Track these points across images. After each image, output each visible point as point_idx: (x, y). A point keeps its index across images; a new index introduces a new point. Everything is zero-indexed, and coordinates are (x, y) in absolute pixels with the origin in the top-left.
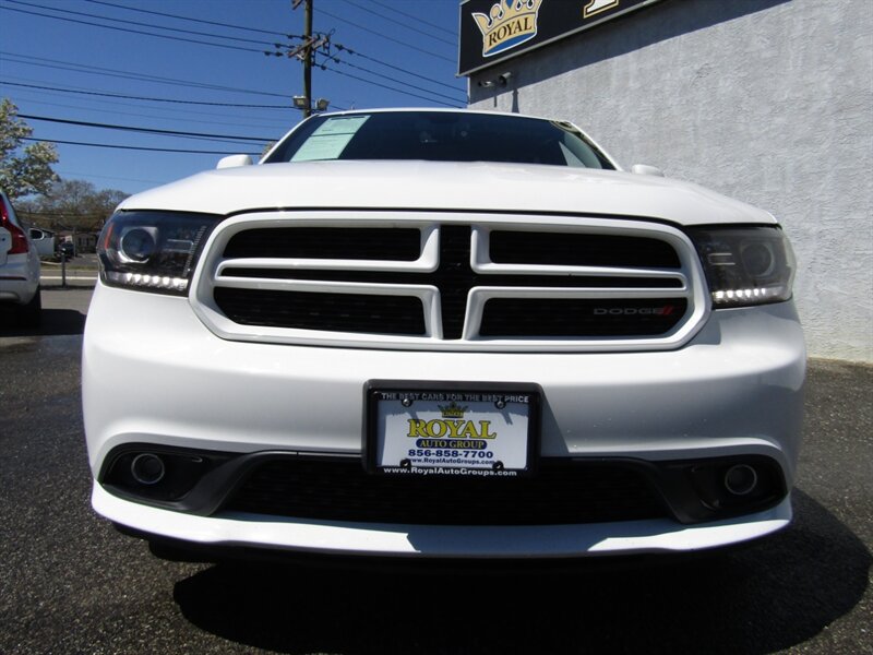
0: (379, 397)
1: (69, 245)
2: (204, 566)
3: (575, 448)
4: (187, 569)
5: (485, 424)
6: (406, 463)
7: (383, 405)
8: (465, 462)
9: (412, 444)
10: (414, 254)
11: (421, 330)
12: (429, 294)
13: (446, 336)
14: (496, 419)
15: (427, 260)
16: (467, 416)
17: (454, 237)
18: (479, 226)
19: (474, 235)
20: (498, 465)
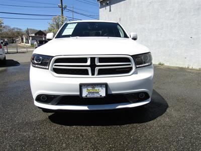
0: (81, 86)
1: (6, 42)
2: (53, 113)
3: (113, 92)
4: (50, 114)
5: (99, 89)
6: (86, 96)
7: (82, 87)
8: (96, 95)
9: (87, 93)
10: (86, 62)
11: (88, 74)
12: (89, 69)
13: (92, 75)
14: (100, 89)
15: (89, 63)
16: (96, 88)
17: (93, 59)
18: (97, 57)
19: (96, 59)
20: (101, 96)
